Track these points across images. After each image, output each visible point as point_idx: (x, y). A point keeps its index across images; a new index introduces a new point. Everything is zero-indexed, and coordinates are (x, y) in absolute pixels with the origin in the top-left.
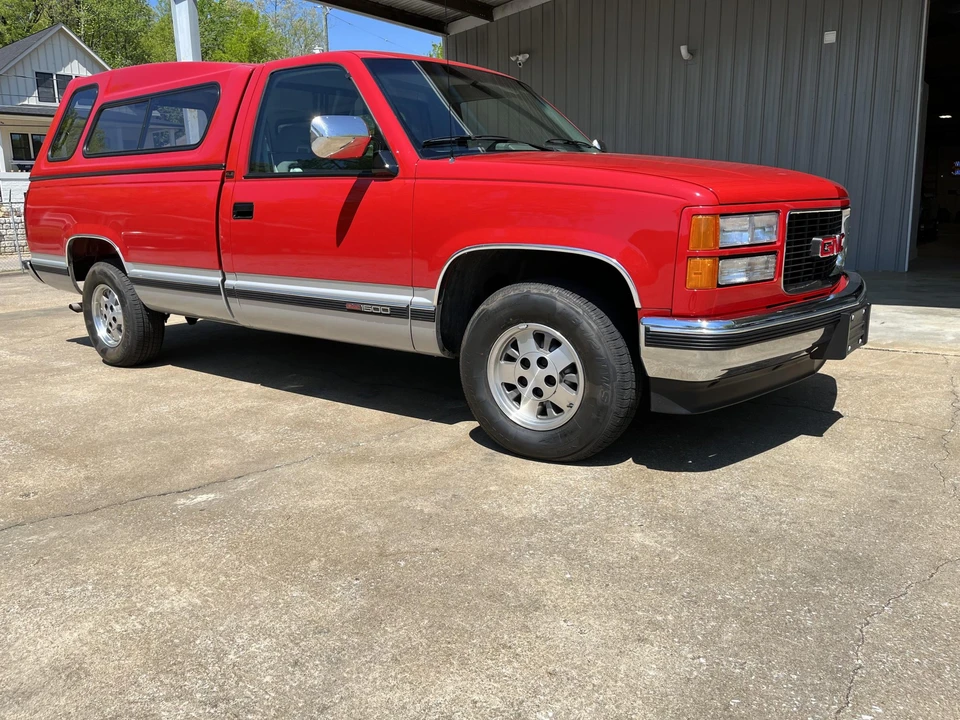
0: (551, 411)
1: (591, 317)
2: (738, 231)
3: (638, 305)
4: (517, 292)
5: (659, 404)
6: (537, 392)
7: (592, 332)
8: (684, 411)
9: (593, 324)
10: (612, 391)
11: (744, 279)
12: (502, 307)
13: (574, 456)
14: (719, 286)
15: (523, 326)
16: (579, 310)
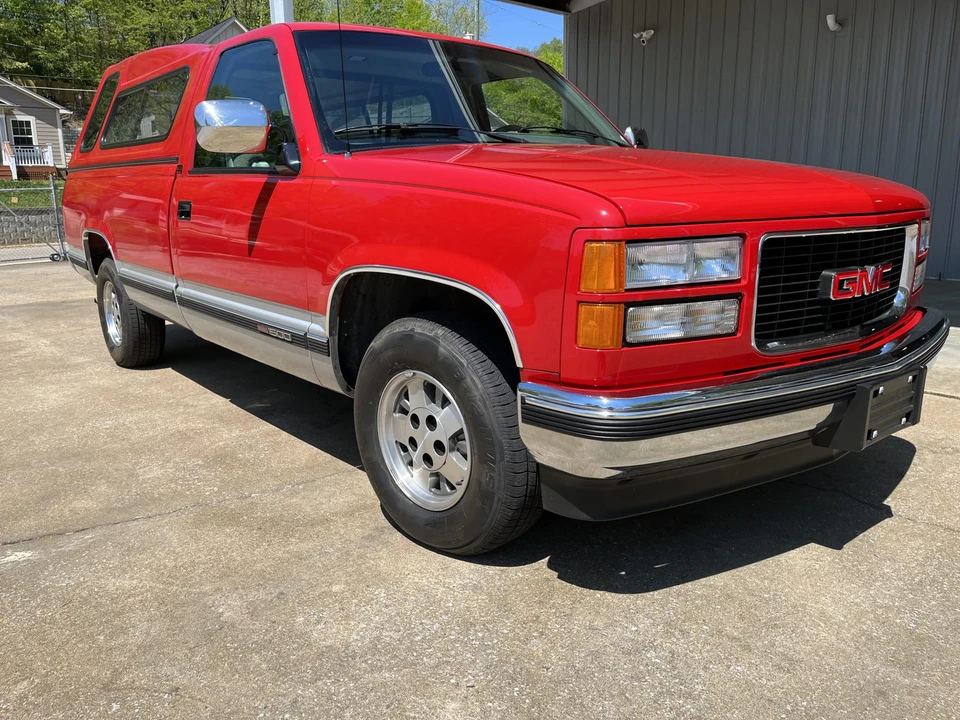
0: (444, 485)
1: (476, 371)
2: (661, 265)
3: (519, 364)
4: (402, 329)
5: (552, 502)
6: (427, 459)
7: (477, 394)
8: (584, 517)
9: (477, 381)
10: (500, 475)
11: (678, 334)
12: (386, 346)
13: (464, 550)
14: (626, 344)
15: (409, 373)
16: (464, 361)
